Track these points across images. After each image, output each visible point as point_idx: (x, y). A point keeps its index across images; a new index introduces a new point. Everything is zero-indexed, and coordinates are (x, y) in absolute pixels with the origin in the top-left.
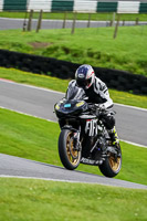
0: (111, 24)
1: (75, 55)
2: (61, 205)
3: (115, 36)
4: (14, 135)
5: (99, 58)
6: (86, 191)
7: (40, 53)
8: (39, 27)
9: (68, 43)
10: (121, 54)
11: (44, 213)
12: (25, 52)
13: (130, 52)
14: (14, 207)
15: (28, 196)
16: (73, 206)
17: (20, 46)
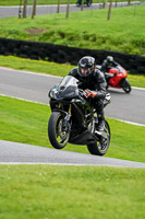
0: (104, 6)
1: (71, 39)
2: (72, 189)
3: (108, 18)
4: (17, 122)
5: (94, 40)
6: (94, 173)
7: (36, 39)
8: (34, 14)
9: (63, 28)
10: (116, 35)
11: (55, 198)
12: (22, 38)
13: (124, 33)
14: (26, 193)
15: (39, 182)
16: (84, 190)
17: (17, 33)
